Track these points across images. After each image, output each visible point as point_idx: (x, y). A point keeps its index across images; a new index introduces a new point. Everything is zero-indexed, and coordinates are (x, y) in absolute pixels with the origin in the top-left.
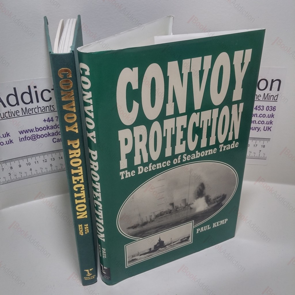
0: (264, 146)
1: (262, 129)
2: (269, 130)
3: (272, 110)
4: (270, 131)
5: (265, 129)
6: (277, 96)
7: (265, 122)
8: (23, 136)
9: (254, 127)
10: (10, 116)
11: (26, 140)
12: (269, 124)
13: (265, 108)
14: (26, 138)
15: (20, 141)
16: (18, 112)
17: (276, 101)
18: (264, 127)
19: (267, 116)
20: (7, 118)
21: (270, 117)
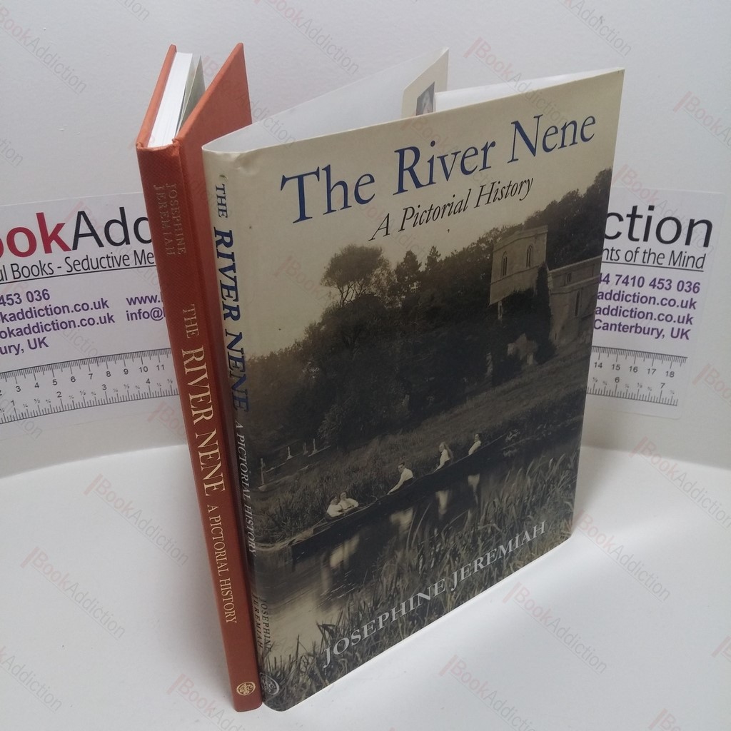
0: (672, 374)
1: (667, 332)
2: (684, 336)
3: (692, 291)
4: (687, 338)
5: (675, 334)
6: (704, 258)
7: (675, 318)
8: (134, 308)
9: (649, 329)
10: (111, 265)
11: (140, 318)
12: (683, 322)
13: (674, 285)
14: (141, 314)
15: (129, 320)
16: (126, 258)
17: (700, 269)
18: (673, 329)
19: (678, 303)
20: (104, 269)
21: (686, 307)
